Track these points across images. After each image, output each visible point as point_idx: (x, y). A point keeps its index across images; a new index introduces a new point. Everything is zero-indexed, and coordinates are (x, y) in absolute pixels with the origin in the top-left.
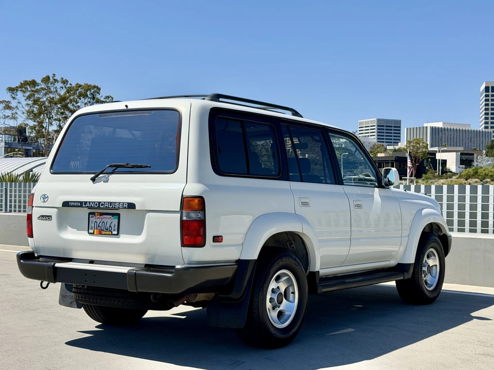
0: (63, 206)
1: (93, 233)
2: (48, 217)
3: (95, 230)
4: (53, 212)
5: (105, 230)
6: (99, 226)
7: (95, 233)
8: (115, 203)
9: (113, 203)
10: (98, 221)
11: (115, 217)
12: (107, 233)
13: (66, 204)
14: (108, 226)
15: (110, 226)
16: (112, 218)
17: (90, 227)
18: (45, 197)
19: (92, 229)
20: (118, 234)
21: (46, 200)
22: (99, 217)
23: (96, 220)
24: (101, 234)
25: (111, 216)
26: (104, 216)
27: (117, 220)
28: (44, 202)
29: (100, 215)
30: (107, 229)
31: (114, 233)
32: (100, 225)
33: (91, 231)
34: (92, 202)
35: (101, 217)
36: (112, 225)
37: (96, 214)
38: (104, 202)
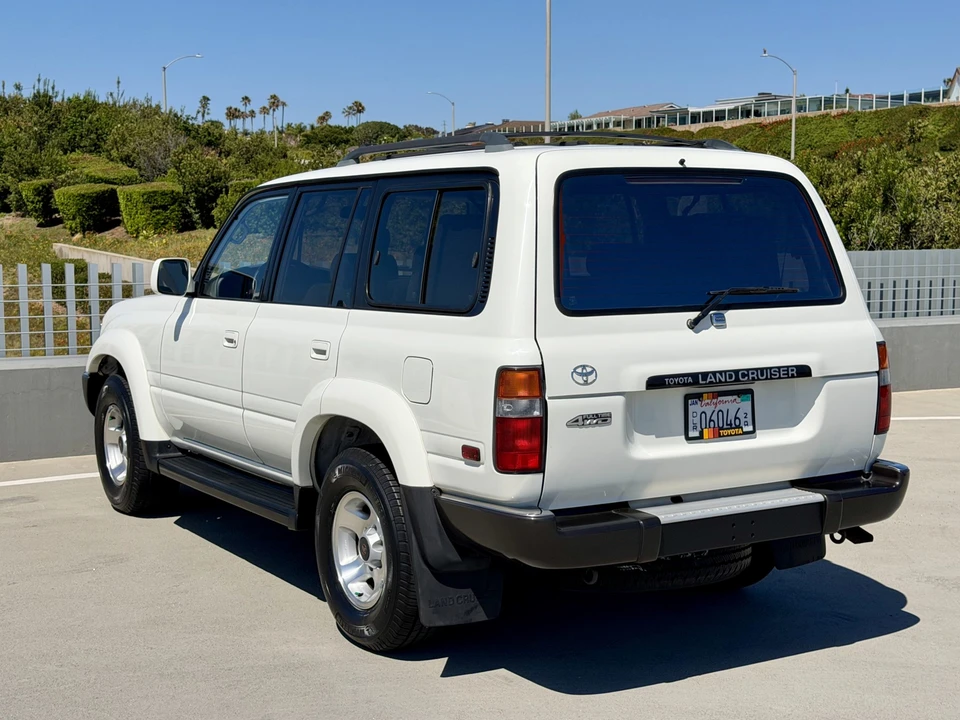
0: (647, 388)
1: (701, 437)
2: (603, 419)
3: (705, 431)
4: (616, 404)
5: (725, 426)
6: (711, 420)
7: (706, 436)
8: (771, 368)
9: (767, 369)
10: (709, 410)
11: (744, 397)
12: (732, 431)
13: (656, 383)
14: (731, 417)
15: (736, 418)
16: (739, 400)
17: (691, 426)
18: (585, 373)
19: (695, 428)
20: (754, 432)
21: (591, 378)
22: (709, 401)
23: (704, 409)
24: (720, 436)
25: (735, 397)
26: (720, 398)
27: (750, 402)
28: (586, 383)
29: (713, 398)
30: (731, 424)
31: (746, 429)
32: (714, 417)
33: (693, 434)
34: (721, 372)
35: (715, 401)
36: (741, 415)
37: (705, 396)
38: (748, 370)
